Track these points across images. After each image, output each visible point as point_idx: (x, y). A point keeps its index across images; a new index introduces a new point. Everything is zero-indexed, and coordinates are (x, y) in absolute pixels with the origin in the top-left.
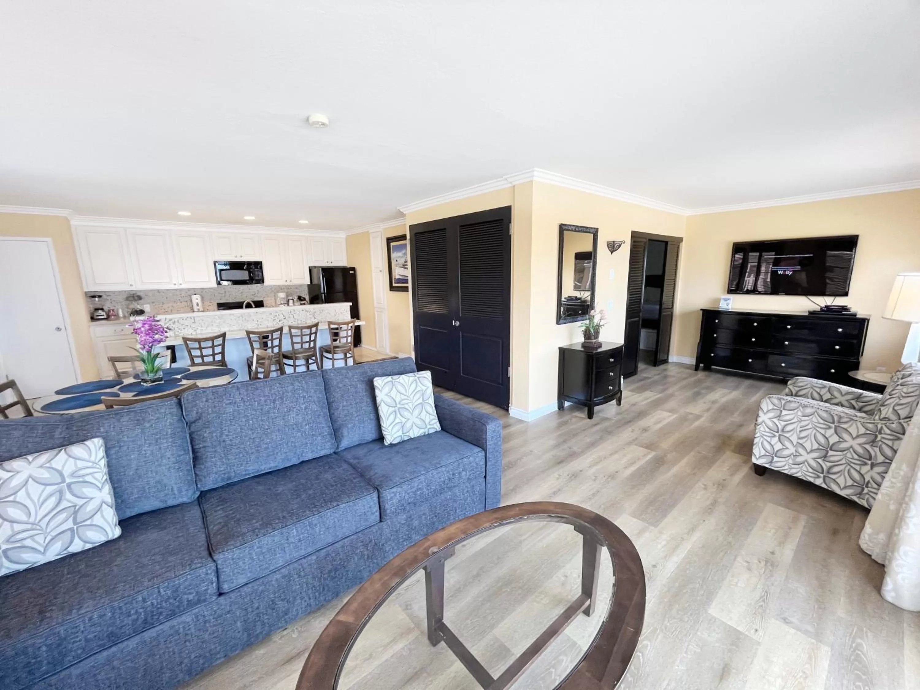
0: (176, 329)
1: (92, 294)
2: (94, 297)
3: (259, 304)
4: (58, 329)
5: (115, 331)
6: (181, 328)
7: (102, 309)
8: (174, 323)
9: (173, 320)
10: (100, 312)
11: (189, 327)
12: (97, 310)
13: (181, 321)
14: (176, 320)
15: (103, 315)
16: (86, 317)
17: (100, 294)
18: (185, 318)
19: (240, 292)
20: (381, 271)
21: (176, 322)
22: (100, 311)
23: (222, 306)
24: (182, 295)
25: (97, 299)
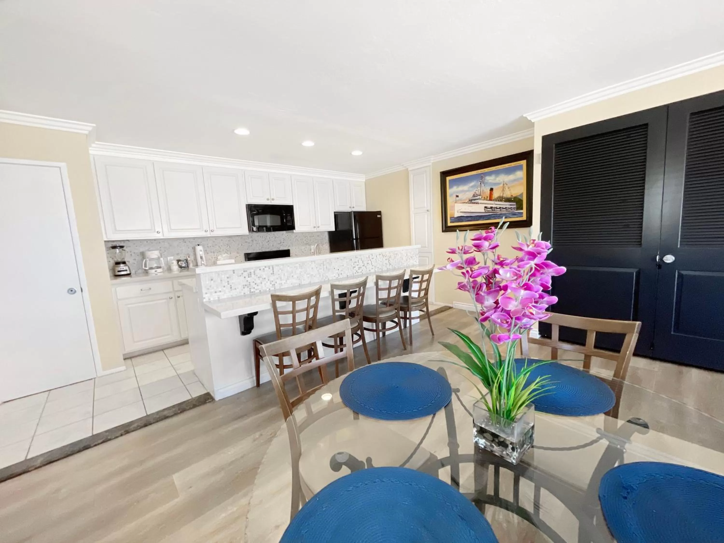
0: (252, 284)
1: (114, 244)
2: (114, 247)
3: (285, 254)
4: (72, 291)
5: (141, 290)
6: (258, 281)
7: (124, 263)
8: (250, 275)
9: (249, 272)
10: (122, 267)
11: (267, 280)
12: (118, 263)
13: (258, 271)
14: (252, 271)
15: (126, 270)
16: (107, 273)
17: (122, 244)
18: (262, 268)
19: (267, 240)
20: (428, 211)
21: (252, 273)
22: (122, 265)
23: (250, 257)
24: (209, 245)
25: (117, 250)
